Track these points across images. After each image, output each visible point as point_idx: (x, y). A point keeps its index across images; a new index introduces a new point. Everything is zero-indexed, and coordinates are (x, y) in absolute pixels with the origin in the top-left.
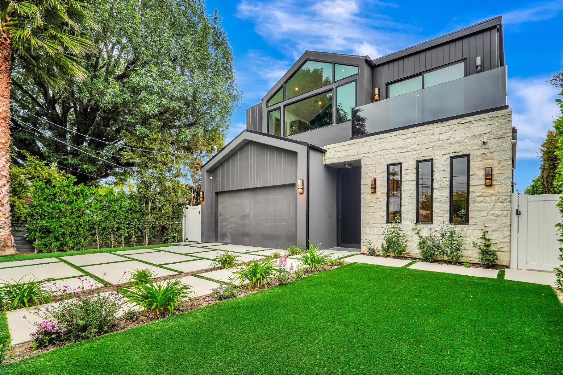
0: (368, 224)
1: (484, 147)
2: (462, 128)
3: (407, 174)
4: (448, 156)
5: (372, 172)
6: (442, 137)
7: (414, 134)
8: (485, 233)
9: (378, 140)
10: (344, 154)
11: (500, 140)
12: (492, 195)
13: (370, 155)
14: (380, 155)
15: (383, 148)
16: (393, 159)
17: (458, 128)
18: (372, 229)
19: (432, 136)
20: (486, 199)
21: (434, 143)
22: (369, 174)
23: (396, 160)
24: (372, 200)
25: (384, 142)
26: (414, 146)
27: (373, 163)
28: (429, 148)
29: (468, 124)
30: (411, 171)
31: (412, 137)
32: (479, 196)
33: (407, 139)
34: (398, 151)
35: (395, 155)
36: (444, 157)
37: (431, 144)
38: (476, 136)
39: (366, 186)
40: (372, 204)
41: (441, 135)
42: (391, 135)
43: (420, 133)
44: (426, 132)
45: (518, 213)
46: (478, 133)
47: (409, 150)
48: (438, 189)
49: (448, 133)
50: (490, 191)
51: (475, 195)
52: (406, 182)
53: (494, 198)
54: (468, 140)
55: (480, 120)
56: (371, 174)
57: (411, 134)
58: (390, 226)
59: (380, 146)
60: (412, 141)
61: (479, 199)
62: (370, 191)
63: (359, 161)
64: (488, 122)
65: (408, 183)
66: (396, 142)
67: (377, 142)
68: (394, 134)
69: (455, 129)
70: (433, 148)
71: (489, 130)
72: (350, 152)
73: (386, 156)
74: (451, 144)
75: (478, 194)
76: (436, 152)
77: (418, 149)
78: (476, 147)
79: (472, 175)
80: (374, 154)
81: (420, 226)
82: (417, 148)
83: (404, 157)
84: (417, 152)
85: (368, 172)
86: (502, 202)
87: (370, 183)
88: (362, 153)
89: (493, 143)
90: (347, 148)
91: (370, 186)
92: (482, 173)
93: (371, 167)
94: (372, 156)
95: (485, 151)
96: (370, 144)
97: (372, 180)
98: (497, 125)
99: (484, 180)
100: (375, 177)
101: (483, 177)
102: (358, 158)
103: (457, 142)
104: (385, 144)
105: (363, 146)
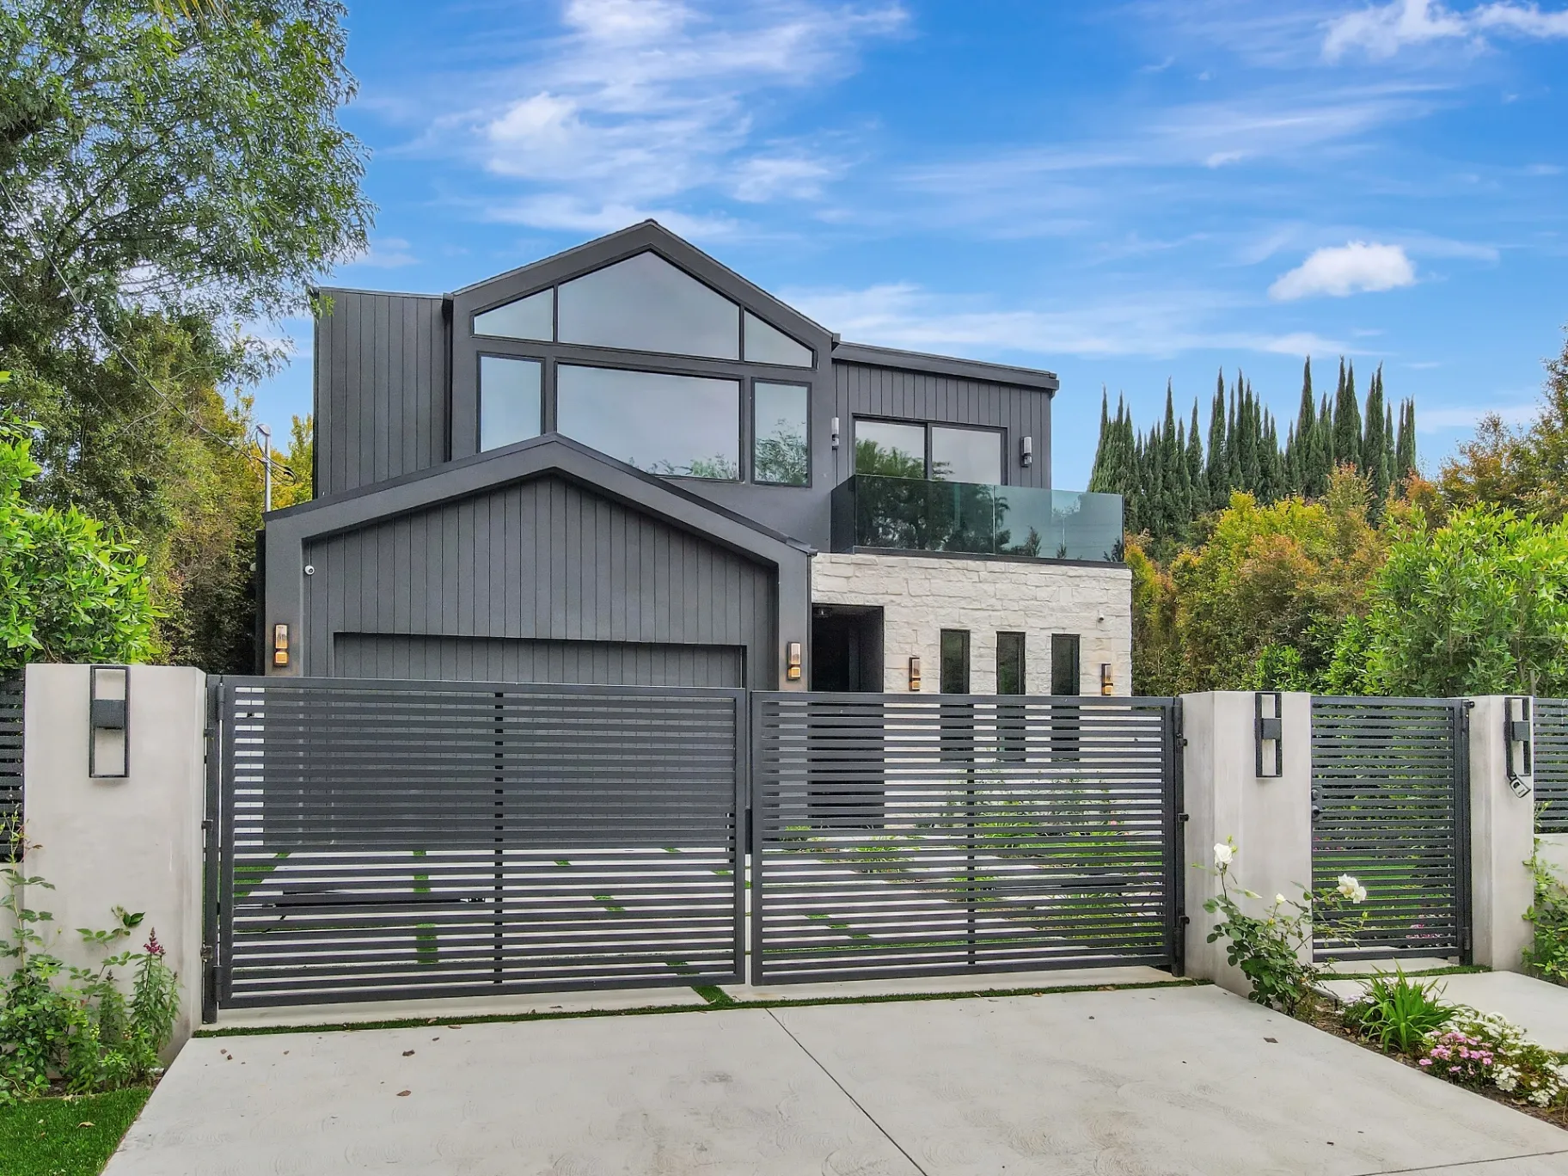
1: (1100, 626)
2: (1069, 586)
3: (981, 656)
4: (1049, 633)
5: (909, 641)
6: (1042, 593)
7: (991, 577)
9: (924, 570)
10: (839, 584)
11: (1118, 619)
13: (905, 601)
14: (927, 606)
15: (935, 591)
16: (954, 621)
17: (1063, 582)
19: (1024, 588)
21: (1027, 602)
22: (902, 645)
23: (960, 622)
25: (934, 578)
26: (993, 601)
27: (912, 620)
28: (1020, 610)
29: (1078, 579)
30: (988, 651)
31: (990, 580)
33: (980, 582)
34: (963, 603)
35: (958, 610)
36: (1043, 632)
37: (1021, 603)
38: (1088, 606)
39: (896, 673)
41: (1038, 589)
42: (950, 566)
43: (1003, 576)
44: (1013, 577)
46: (1091, 601)
47: (983, 606)
49: (1048, 589)
52: (978, 673)
54: (1078, 610)
55: (1094, 578)
56: (907, 647)
57: (989, 574)
59: (926, 584)
60: (989, 588)
62: (905, 684)
63: (878, 611)
64: (1103, 585)
65: (982, 677)
66: (958, 584)
67: (920, 574)
68: (956, 566)
69: (1058, 584)
70: (1025, 610)
71: (1105, 599)
72: (855, 584)
73: (943, 612)
74: (1053, 610)
76: (1031, 621)
77: (1000, 608)
78: (1089, 624)
79: (1084, 674)
80: (914, 599)
82: (997, 605)
83: (975, 620)
84: (999, 613)
85: (900, 639)
87: (906, 665)
88: (887, 593)
89: (1110, 622)
90: (849, 571)
91: (906, 673)
92: (1097, 672)
93: (906, 630)
94: (910, 604)
95: (1100, 635)
96: (904, 575)
97: (911, 659)
98: (1114, 592)
99: (1100, 685)
100: (916, 653)
101: (1099, 680)
102: (877, 601)
103: (1063, 610)
104: (938, 584)
105: (889, 575)
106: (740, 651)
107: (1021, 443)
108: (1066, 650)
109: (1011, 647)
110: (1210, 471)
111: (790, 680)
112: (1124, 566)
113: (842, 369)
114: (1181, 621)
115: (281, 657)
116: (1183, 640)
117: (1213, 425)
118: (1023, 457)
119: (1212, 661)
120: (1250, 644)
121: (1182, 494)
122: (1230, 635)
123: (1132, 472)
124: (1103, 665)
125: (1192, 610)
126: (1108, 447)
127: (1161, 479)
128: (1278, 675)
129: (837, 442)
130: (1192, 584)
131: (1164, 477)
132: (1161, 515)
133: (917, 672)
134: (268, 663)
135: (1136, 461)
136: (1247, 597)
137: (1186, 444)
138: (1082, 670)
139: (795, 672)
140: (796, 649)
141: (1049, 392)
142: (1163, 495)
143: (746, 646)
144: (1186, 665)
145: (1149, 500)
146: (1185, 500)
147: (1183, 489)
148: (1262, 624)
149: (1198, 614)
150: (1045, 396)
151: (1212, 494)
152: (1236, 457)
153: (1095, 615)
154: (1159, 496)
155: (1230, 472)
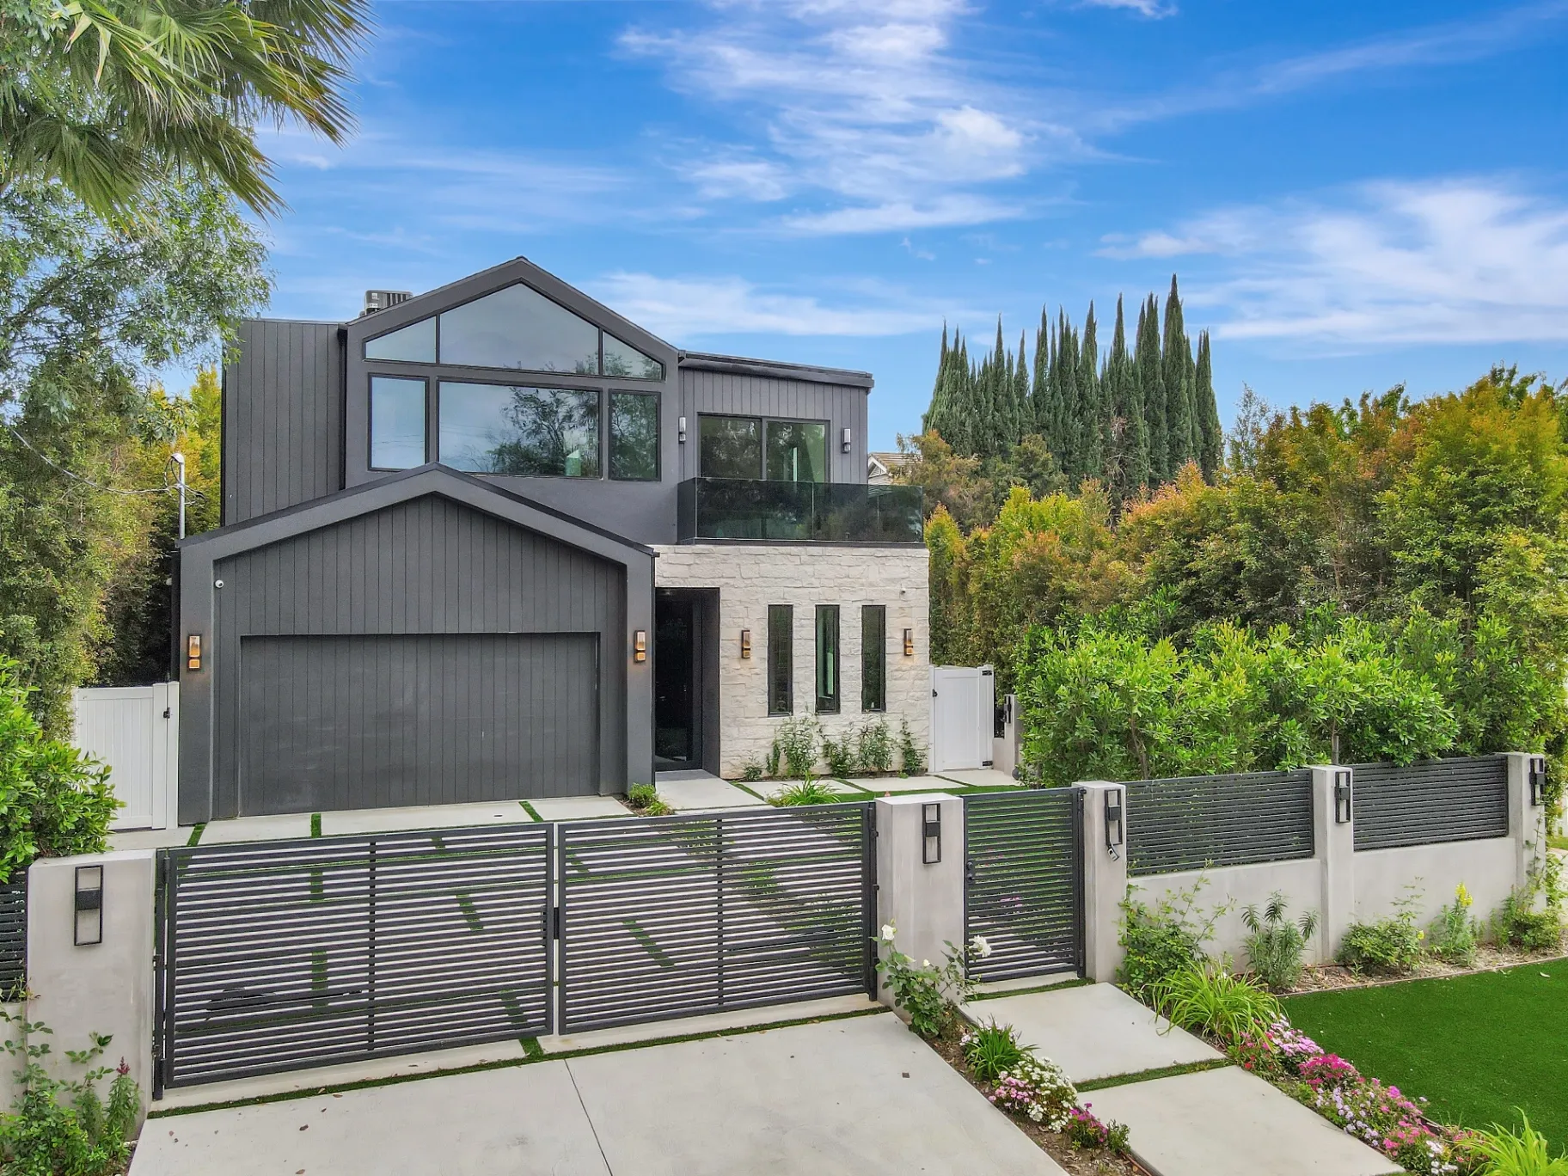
0: (735, 718)
1: (903, 598)
2: (877, 564)
3: (802, 626)
4: (860, 605)
5: (741, 616)
6: (853, 572)
7: (810, 559)
8: (905, 723)
9: (753, 556)
10: (681, 571)
11: (918, 591)
12: (912, 668)
13: (739, 583)
14: (756, 586)
15: (763, 574)
16: (780, 598)
17: (871, 562)
18: (741, 729)
19: (838, 568)
20: (906, 675)
21: (841, 580)
22: (735, 620)
23: (784, 599)
24: (742, 671)
25: (763, 562)
26: (812, 580)
27: (744, 599)
28: (835, 587)
29: (884, 558)
30: (808, 622)
31: (809, 562)
32: (897, 670)
33: (801, 564)
34: (787, 583)
35: (782, 589)
36: (855, 604)
37: (836, 580)
38: (893, 581)
39: (729, 644)
40: (741, 680)
41: (850, 568)
42: (776, 552)
43: (821, 559)
44: (830, 559)
45: (935, 694)
46: (895, 577)
47: (804, 584)
48: (846, 656)
49: (859, 568)
50: (908, 662)
51: (893, 668)
52: (800, 641)
53: (913, 672)
54: (884, 585)
55: (898, 557)
56: (740, 622)
57: (809, 557)
58: (779, 720)
59: (756, 568)
60: (809, 569)
61: (898, 674)
62: (737, 652)
63: (715, 592)
64: (905, 563)
65: (803, 644)
66: (783, 567)
67: (749, 559)
68: (781, 552)
69: (867, 563)
70: (839, 586)
71: (907, 575)
72: (696, 571)
73: (770, 591)
74: (863, 585)
75: (896, 667)
76: (846, 596)
77: (818, 585)
78: (893, 596)
79: (889, 638)
80: (746, 581)
81: (823, 718)
82: (816, 583)
83: (797, 597)
84: (817, 590)
85: (735, 615)
86: (921, 679)
87: (739, 637)
88: (723, 577)
89: (910, 594)
90: (690, 560)
91: (738, 643)
92: (900, 636)
93: (739, 608)
94: (743, 585)
95: (904, 605)
96: (737, 561)
97: (743, 632)
98: (915, 569)
99: (903, 647)
100: (747, 626)
101: (901, 642)
102: (713, 583)
103: (871, 585)
104: (766, 567)
105: (724, 562)
106: (595, 636)
107: (842, 433)
108: (875, 618)
109: (828, 617)
110: (1035, 396)
111: (637, 662)
112: (924, 546)
113: (689, 375)
114: (973, 588)
115: (194, 664)
116: (975, 605)
117: (1038, 354)
118: (844, 445)
119: (996, 626)
120: (1021, 618)
121: (1010, 416)
122: (1007, 606)
123: (967, 396)
124: (905, 630)
125: (981, 579)
126: (947, 373)
127: (992, 401)
128: (1038, 650)
129: (684, 439)
130: (981, 557)
131: (995, 399)
132: (992, 434)
133: (748, 643)
134: (182, 668)
135: (970, 387)
136: (1018, 580)
137: (1015, 371)
138: (887, 635)
139: (641, 657)
140: (642, 637)
141: (867, 390)
142: (994, 416)
143: (599, 633)
144: (976, 625)
145: (981, 420)
146: (1013, 420)
147: (1011, 411)
148: (1029, 606)
149: (986, 584)
150: (862, 392)
151: (1037, 415)
152: (1057, 382)
153: (898, 588)
154: (990, 417)
155: (1052, 396)
